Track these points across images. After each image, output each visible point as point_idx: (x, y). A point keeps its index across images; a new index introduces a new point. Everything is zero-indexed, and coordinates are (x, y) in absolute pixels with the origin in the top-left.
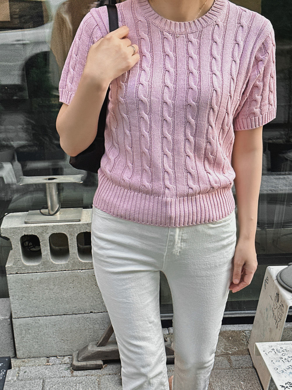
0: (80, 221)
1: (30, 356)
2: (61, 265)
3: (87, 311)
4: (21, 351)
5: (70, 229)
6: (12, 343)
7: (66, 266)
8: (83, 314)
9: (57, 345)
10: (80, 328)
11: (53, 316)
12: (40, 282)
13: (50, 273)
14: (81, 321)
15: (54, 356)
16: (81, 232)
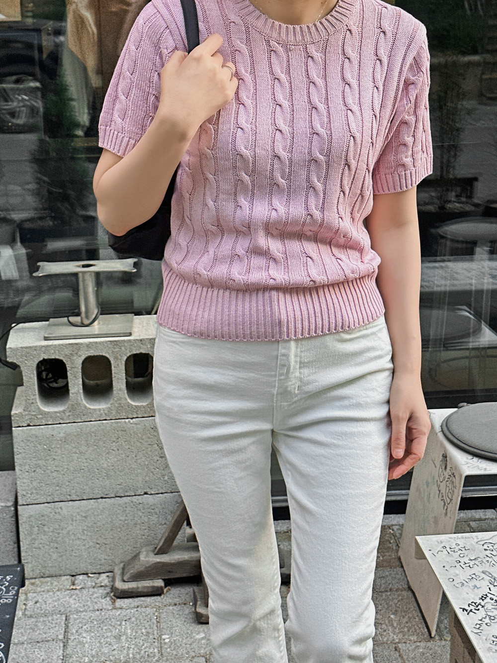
0: (130, 334)
1: (44, 574)
2: (100, 410)
3: (139, 491)
4: (30, 565)
5: (115, 348)
6: (16, 550)
7: (106, 412)
8: (132, 496)
9: (89, 553)
10: (126, 522)
11: (83, 501)
12: (65, 440)
13: (81, 425)
14: (129, 508)
15: (84, 574)
16: (132, 353)
